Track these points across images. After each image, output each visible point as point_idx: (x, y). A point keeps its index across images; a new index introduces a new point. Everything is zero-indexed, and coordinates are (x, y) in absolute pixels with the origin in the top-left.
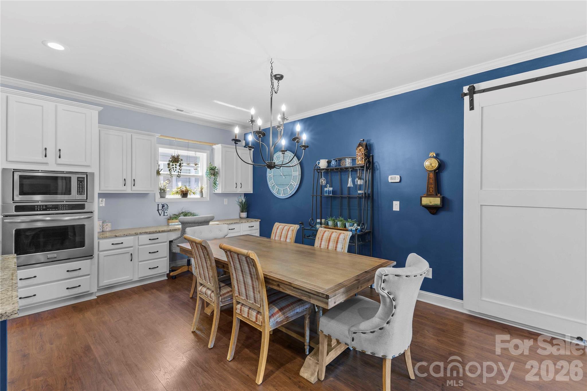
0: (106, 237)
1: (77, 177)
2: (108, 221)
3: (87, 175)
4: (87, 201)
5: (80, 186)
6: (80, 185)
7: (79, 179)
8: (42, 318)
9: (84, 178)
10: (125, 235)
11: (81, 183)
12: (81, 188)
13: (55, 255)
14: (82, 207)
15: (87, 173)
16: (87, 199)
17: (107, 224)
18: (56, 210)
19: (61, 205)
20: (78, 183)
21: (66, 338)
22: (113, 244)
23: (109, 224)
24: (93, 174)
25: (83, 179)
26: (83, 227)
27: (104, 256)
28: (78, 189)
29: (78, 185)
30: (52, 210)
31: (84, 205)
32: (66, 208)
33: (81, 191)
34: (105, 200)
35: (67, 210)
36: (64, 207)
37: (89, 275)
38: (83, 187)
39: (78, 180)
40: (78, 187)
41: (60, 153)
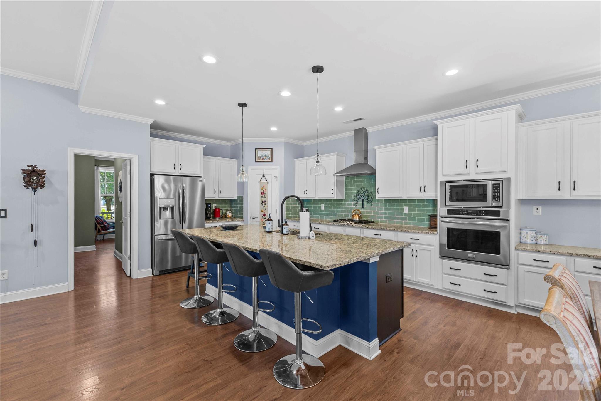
0: (526, 249)
1: (493, 184)
2: (544, 233)
3: (502, 181)
4: (502, 208)
5: (495, 193)
6: (495, 191)
7: (495, 186)
8: (461, 306)
9: (499, 184)
10: (552, 252)
11: (496, 190)
12: (496, 195)
13: (474, 256)
14: (497, 213)
15: (502, 179)
16: (502, 206)
17: (541, 236)
18: (475, 215)
19: (478, 210)
20: (493, 189)
21: (456, 328)
22: (534, 260)
23: (545, 237)
24: (509, 179)
25: (498, 186)
26: (498, 234)
27: (525, 271)
28: (493, 196)
29: (493, 191)
30: (471, 215)
31: (499, 211)
32: (483, 214)
33: (496, 197)
34: (542, 207)
35: (484, 216)
36: (481, 213)
37: (506, 285)
38: (499, 193)
39: (493, 187)
40: (494, 193)
41: (477, 162)
